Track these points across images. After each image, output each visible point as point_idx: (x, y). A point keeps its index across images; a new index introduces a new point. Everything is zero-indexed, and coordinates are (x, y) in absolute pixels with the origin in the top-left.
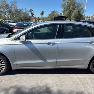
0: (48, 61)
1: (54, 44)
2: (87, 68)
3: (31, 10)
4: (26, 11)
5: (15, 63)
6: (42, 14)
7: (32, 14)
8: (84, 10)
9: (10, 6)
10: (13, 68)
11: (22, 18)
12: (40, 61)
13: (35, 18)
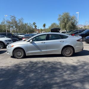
0: (43, 51)
1: (44, 43)
2: (61, 54)
3: (34, 24)
4: (31, 24)
5: (28, 52)
6: (44, 26)
7: (36, 27)
8: (77, 22)
9: (18, 22)
10: (27, 55)
11: (27, 31)
12: (39, 51)
13: (38, 30)
